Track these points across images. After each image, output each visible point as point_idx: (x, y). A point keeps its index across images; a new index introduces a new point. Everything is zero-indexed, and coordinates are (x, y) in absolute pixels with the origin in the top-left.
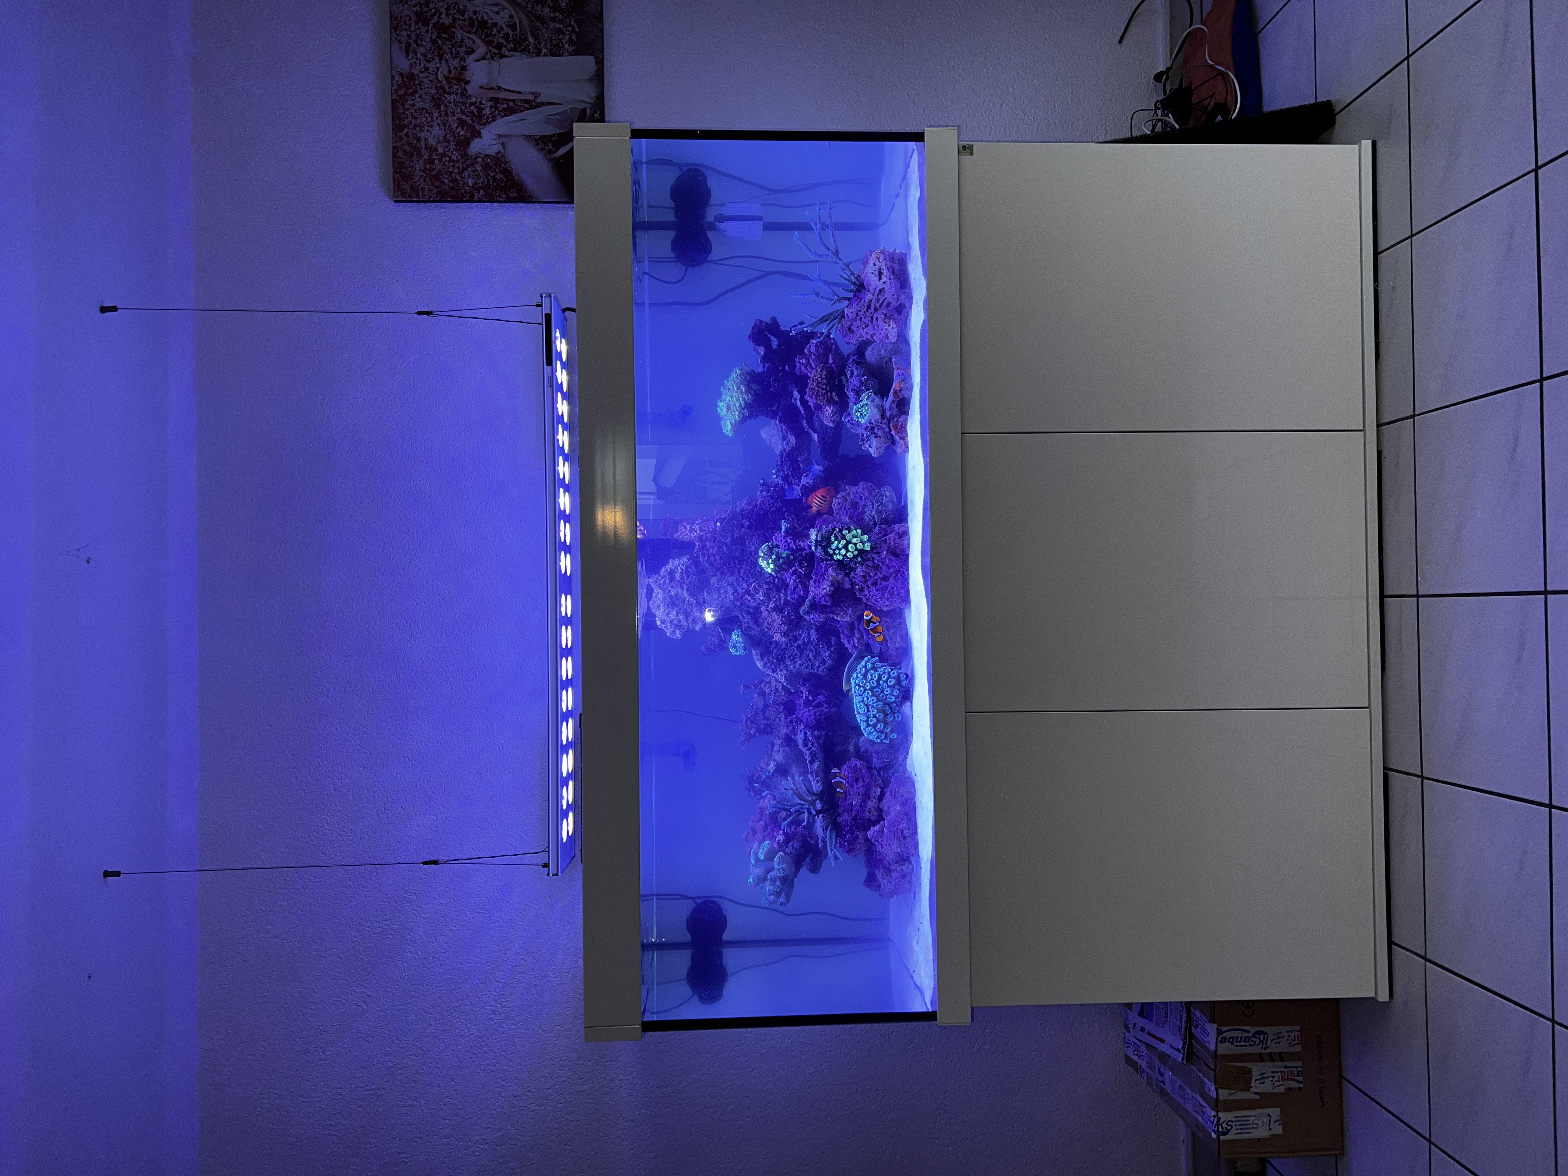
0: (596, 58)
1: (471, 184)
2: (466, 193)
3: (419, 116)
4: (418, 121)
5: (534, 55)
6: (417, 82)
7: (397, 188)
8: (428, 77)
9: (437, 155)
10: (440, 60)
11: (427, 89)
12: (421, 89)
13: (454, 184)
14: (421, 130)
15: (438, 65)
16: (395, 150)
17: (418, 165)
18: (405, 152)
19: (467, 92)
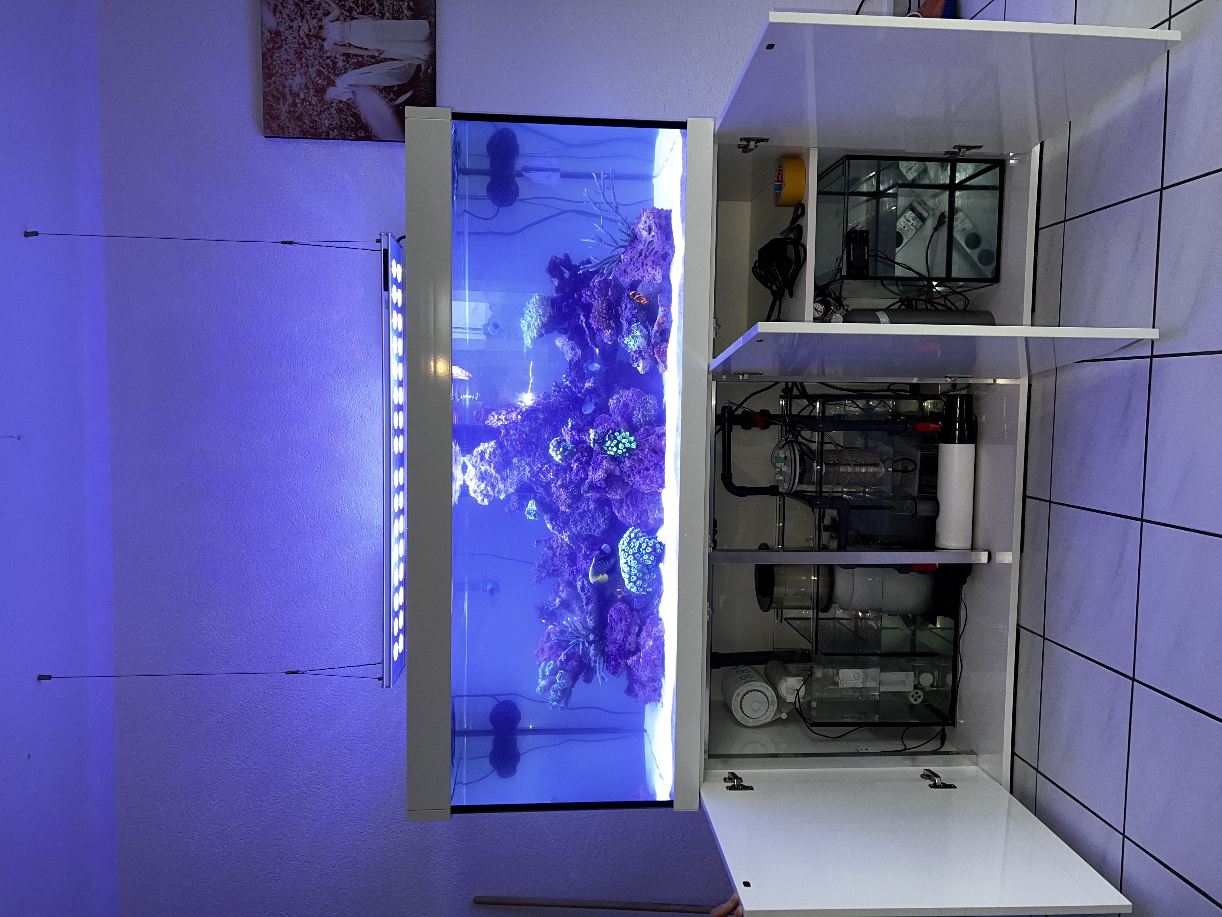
0: (430, 22)
1: (327, 125)
2: (323, 132)
3: (285, 67)
4: (284, 71)
5: (379, 18)
6: (283, 38)
7: (267, 126)
8: (291, 34)
9: (299, 99)
10: (302, 20)
11: (291, 44)
12: (286, 44)
13: (313, 124)
14: (286, 79)
15: (300, 24)
16: (265, 95)
17: (283, 108)
18: (273, 96)
19: (324, 48)
